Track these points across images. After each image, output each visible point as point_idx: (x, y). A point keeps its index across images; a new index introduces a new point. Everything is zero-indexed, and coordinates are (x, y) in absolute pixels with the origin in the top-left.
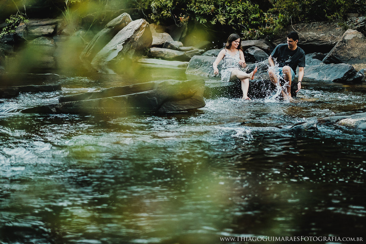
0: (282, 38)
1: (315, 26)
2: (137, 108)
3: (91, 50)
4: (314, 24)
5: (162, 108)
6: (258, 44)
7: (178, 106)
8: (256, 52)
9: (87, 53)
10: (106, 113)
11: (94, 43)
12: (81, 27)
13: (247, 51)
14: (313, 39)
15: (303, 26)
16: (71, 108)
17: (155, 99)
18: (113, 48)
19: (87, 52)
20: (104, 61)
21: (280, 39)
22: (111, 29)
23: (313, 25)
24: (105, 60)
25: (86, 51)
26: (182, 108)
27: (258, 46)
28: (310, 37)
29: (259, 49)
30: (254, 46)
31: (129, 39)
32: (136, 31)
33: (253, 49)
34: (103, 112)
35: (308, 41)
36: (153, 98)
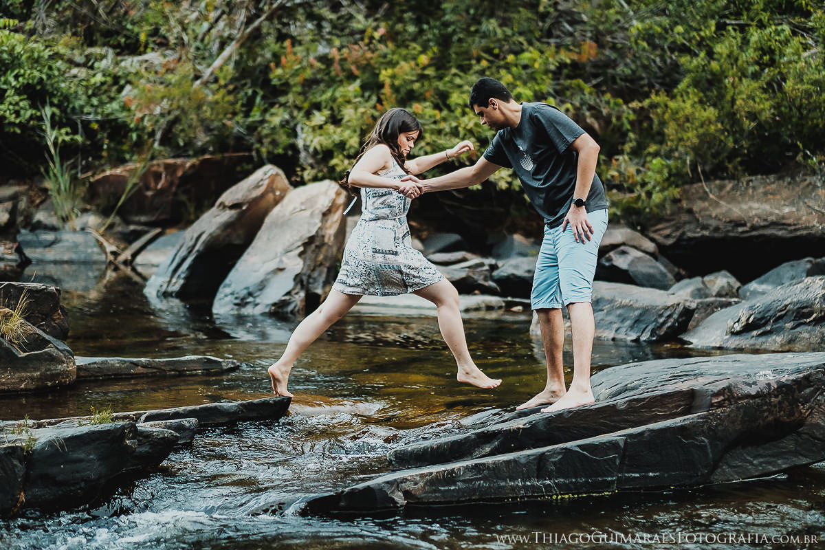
0: (673, 220)
1: (754, 188)
2: (651, 474)
3: (182, 272)
4: (751, 181)
5: (719, 470)
6: (632, 239)
7: (761, 460)
8: (633, 261)
9: (170, 281)
10: (560, 497)
11: (190, 252)
12: (88, 207)
13: (610, 260)
14: (766, 220)
15: (721, 188)
16: (453, 488)
17: (703, 441)
18: (273, 265)
19: (172, 277)
20: (257, 305)
21: (667, 224)
22: (238, 211)
23: (748, 184)
24: (258, 300)
25: (169, 274)
26: (774, 466)
27: (632, 243)
28: (760, 218)
29: (640, 254)
30: (624, 244)
31: (311, 239)
32: (325, 215)
33: (624, 253)
34: (551, 496)
35: (754, 228)
36: (697, 440)
